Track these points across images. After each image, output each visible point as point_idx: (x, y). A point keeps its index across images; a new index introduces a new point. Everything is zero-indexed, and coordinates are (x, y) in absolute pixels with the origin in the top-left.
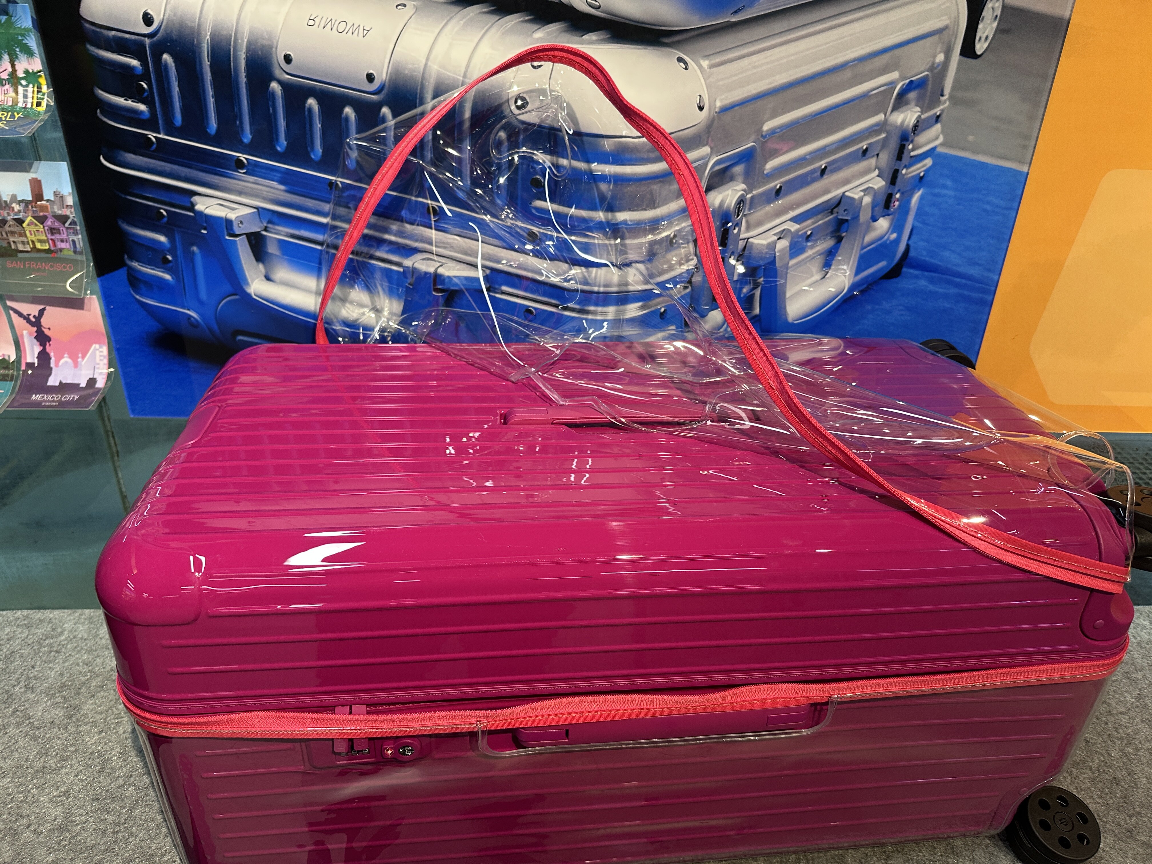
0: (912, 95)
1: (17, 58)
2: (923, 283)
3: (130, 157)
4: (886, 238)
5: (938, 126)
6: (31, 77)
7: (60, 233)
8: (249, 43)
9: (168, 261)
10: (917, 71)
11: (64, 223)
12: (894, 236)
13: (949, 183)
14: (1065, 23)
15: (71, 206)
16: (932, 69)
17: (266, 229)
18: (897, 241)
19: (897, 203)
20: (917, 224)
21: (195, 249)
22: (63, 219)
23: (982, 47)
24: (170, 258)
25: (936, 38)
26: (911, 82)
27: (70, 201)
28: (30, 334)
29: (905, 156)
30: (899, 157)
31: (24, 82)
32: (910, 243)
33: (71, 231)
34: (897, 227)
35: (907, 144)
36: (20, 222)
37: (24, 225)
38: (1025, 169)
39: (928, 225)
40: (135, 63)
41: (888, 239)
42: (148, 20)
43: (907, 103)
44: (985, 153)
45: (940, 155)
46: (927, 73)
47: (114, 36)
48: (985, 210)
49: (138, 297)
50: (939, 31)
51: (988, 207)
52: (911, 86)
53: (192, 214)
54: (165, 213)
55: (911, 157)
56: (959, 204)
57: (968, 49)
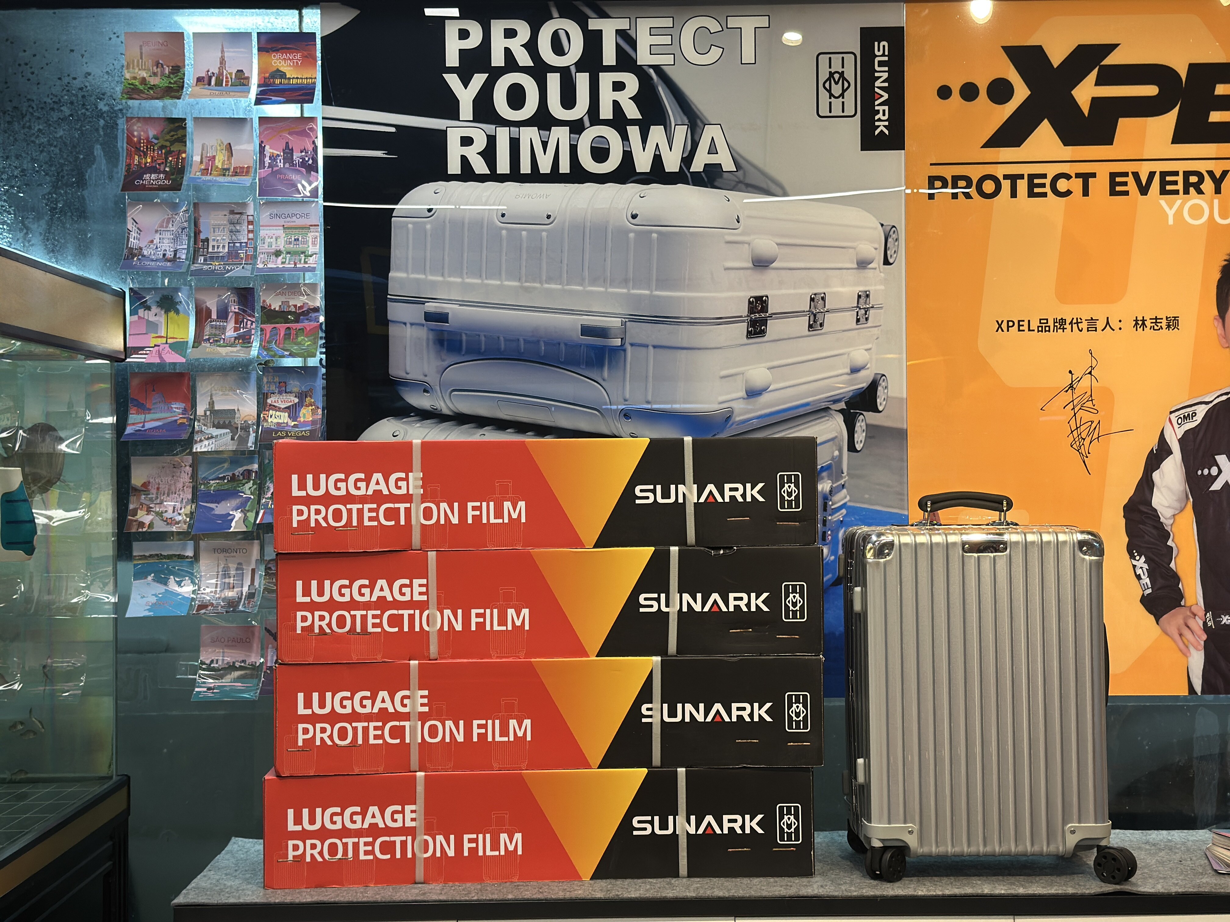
0: (824, 474)
5: (845, 491)
10: (824, 461)
12: (832, 558)
14: (905, 431)
16: (833, 459)
18: (835, 561)
19: (830, 537)
23: (859, 446)
25: (831, 443)
26: (822, 467)
28: (273, 647)
29: (828, 509)
30: (824, 509)
34: (833, 552)
35: (828, 502)
38: (906, 513)
41: (829, 559)
43: (822, 479)
44: (879, 505)
45: (850, 507)
46: (830, 462)
50: (832, 439)
52: (822, 470)
55: (833, 509)
57: (852, 447)
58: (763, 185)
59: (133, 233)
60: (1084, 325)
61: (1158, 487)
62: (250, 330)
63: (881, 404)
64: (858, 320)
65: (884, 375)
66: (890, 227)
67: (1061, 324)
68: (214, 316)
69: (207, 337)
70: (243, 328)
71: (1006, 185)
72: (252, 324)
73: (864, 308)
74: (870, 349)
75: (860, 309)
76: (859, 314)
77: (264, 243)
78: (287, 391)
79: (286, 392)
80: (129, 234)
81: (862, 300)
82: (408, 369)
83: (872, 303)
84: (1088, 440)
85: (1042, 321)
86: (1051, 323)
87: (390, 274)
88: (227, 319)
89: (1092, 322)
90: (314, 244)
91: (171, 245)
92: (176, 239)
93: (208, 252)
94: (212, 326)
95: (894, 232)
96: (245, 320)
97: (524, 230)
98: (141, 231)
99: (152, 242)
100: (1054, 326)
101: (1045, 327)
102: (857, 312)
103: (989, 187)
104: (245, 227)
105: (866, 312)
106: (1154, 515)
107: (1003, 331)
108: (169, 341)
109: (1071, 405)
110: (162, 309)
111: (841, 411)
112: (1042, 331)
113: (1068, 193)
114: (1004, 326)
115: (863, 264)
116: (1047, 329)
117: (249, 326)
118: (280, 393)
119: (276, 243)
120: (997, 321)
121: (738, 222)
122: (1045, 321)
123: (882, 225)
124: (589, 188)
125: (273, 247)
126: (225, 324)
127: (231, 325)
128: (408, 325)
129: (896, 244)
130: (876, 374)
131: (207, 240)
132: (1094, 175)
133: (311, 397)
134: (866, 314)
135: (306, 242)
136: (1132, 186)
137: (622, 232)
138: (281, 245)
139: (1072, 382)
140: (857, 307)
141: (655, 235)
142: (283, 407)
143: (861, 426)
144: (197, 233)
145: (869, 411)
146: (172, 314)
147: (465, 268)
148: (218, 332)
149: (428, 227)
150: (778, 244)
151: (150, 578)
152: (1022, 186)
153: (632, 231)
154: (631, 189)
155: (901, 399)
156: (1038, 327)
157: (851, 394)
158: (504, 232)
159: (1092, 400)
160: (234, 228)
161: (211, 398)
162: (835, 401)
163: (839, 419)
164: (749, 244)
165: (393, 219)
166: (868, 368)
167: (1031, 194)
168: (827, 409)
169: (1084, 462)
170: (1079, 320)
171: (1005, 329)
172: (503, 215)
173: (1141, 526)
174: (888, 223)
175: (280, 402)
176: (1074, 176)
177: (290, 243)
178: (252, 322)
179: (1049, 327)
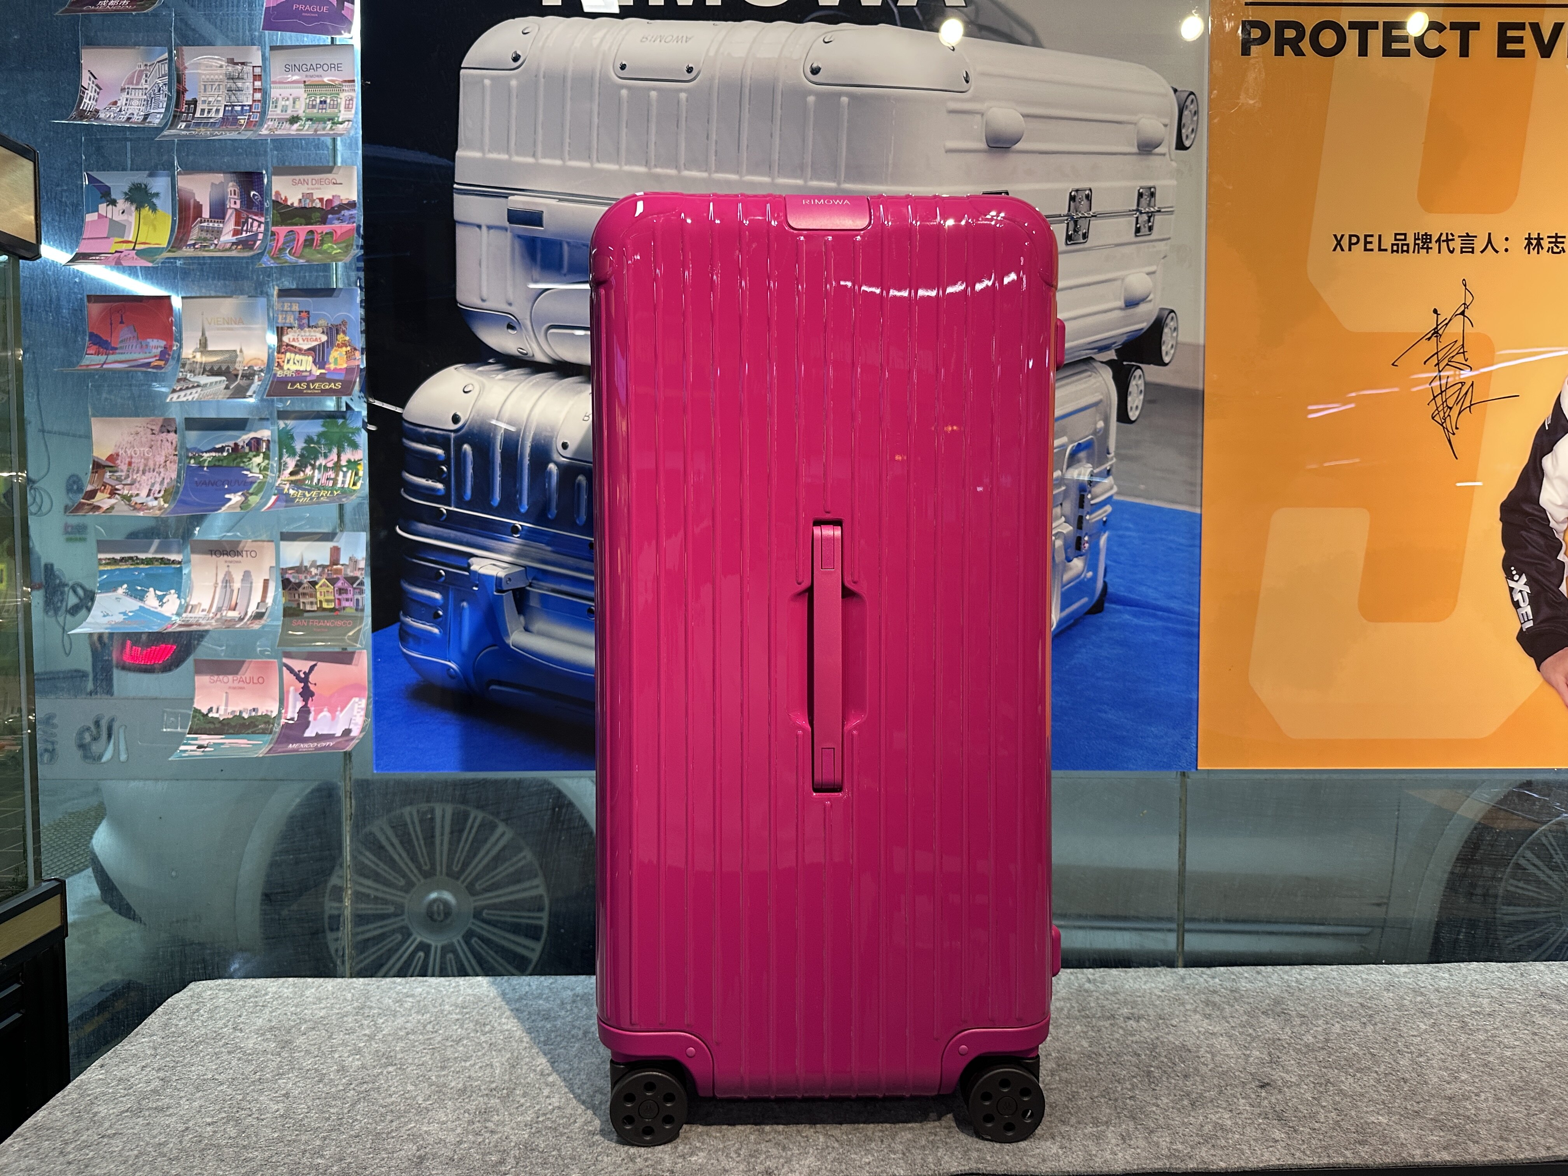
0: (1082, 455)
1: (344, 450)
2: (1127, 617)
3: (422, 527)
4: (1083, 576)
5: (1110, 479)
6: (353, 465)
7: (347, 593)
8: (535, 434)
9: (439, 616)
10: (1082, 435)
11: (352, 584)
12: (1090, 574)
13: (1131, 526)
14: (1201, 393)
15: (362, 569)
16: (1095, 433)
17: (530, 586)
18: (1094, 579)
19: (1087, 545)
20: (1109, 563)
21: (465, 604)
22: (352, 580)
23: (1134, 414)
24: (441, 613)
25: (1093, 409)
26: (1079, 444)
27: (362, 564)
28: (296, 690)
29: (1086, 504)
30: (1081, 505)
31: (345, 469)
32: (1106, 580)
33: (358, 591)
34: (1092, 565)
35: (1085, 494)
36: (314, 584)
37: (317, 587)
38: (1198, 511)
39: (1120, 563)
40: (440, 452)
41: (1085, 576)
42: (456, 419)
43: (1079, 461)
44: (1158, 499)
45: (1117, 502)
46: (1091, 437)
47: (426, 432)
48: (1171, 548)
49: (405, 650)
50: (1096, 404)
51: (1173, 546)
52: (1079, 448)
53: (467, 573)
54: (443, 573)
55: (1092, 505)
56: (1144, 544)
57: (1123, 416)
58: (1004, 28)
59: (89, 92)
60: (1457, 244)
61: (1549, 479)
62: (256, 234)
63: (1167, 353)
64: (1138, 230)
65: (1172, 311)
66: (1187, 93)
67: (1424, 241)
68: (206, 214)
69: (193, 242)
70: (247, 231)
71: (1353, 37)
72: (259, 226)
73: (1148, 213)
74: (1154, 273)
75: (1141, 213)
76: (1139, 221)
77: (276, 107)
78: (311, 324)
79: (309, 327)
80: (84, 93)
81: (1144, 201)
82: (485, 295)
83: (1158, 205)
84: (1456, 409)
85: (1398, 237)
86: (1410, 240)
87: (457, 153)
88: (224, 218)
89: (1468, 240)
90: (348, 108)
91: (142, 108)
92: (150, 100)
93: (193, 118)
94: (202, 229)
95: (1192, 101)
96: (250, 221)
97: (654, 89)
98: (100, 89)
99: (115, 103)
100: (1415, 244)
101: (1403, 245)
102: (1137, 218)
103: (1328, 39)
104: (249, 84)
105: (1150, 217)
106: (1542, 517)
107: (1342, 250)
108: (138, 247)
109: (1434, 360)
110: (132, 203)
111: (1110, 363)
112: (1397, 251)
113: (1440, 51)
114: (1345, 243)
115: (1147, 148)
116: (1405, 248)
117: (255, 229)
118: (301, 327)
119: (294, 107)
120: (1335, 236)
121: (967, 82)
122: (1403, 237)
123: (1175, 91)
124: (749, 28)
125: (289, 112)
126: (221, 225)
127: (230, 226)
128: (484, 229)
129: (1195, 118)
130: (1162, 309)
131: (195, 102)
132: (1476, 26)
133: (344, 333)
134: (1149, 221)
135: (337, 106)
136: (1529, 45)
137: (797, 94)
138: (300, 110)
139: (1438, 325)
140: (1137, 210)
141: (844, 100)
142: (305, 347)
143: (1137, 385)
144: (181, 93)
145: (1149, 364)
146: (146, 211)
147: (567, 145)
148: (209, 236)
149: (514, 83)
150: (1024, 116)
151: (120, 591)
152: (1375, 38)
153: (811, 92)
154: (812, 30)
155: (1198, 346)
156: (1393, 245)
157: (1125, 338)
158: (624, 92)
159: (1463, 353)
160: (234, 86)
161: (203, 334)
162: (1102, 349)
163: (1107, 375)
164: (982, 115)
165: (462, 72)
166: (1150, 301)
167: (1388, 52)
168: (1089, 360)
169: (1449, 441)
170: (1450, 237)
171: (1346, 247)
172: (623, 67)
173: (1524, 533)
174: (1185, 87)
175: (301, 341)
176: (1448, 26)
177: (314, 106)
178: (260, 223)
179: (1408, 245)
